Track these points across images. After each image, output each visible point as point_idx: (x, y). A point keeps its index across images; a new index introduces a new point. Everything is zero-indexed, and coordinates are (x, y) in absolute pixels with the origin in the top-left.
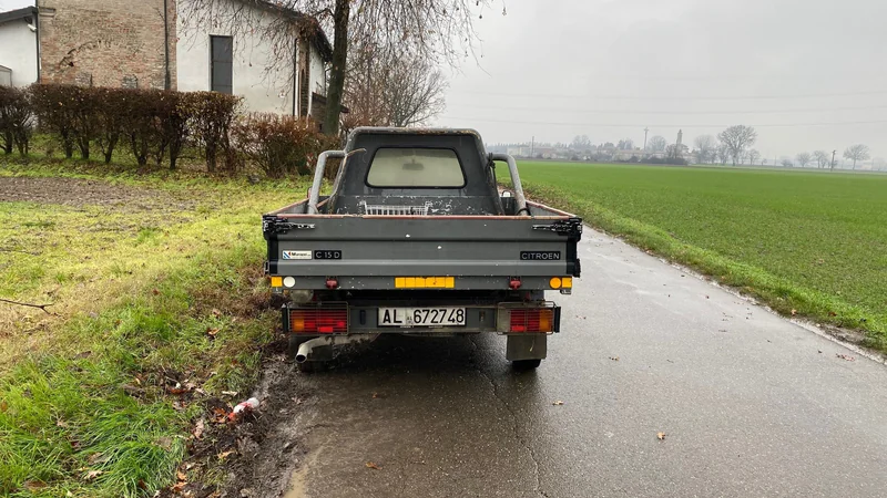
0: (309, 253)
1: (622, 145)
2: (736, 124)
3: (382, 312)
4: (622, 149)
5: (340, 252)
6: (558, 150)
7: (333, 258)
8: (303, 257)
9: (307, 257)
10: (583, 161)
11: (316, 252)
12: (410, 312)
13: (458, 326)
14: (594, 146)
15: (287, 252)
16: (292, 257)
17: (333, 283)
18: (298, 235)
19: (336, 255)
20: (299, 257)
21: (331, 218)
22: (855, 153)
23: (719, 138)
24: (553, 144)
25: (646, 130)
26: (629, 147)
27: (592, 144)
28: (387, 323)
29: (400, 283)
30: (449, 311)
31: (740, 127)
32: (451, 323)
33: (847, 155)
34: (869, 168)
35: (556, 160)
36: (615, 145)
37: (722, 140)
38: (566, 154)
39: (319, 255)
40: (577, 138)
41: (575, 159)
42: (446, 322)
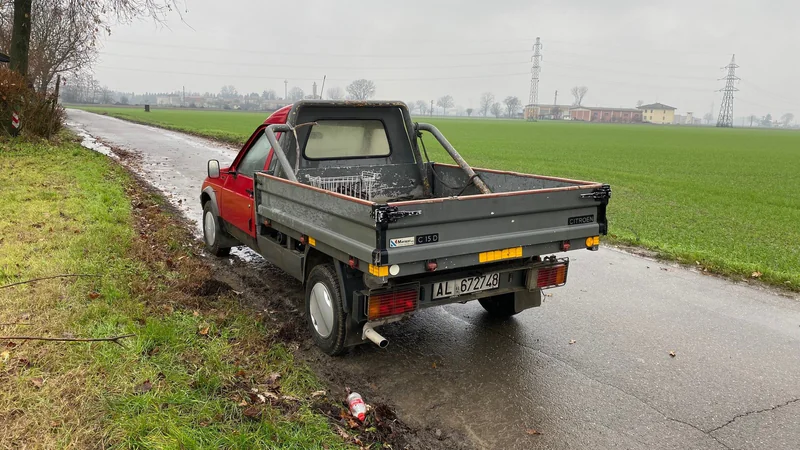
0: (413, 239)
1: (265, 94)
2: (359, 78)
3: (437, 287)
4: (267, 98)
5: (437, 234)
6: (208, 100)
7: (432, 241)
8: (407, 244)
9: (410, 243)
10: (234, 110)
11: (417, 237)
12: (459, 283)
13: (493, 289)
14: (241, 96)
15: (394, 241)
16: (398, 245)
17: (433, 265)
18: (406, 222)
19: (434, 238)
20: (403, 244)
21: (434, 203)
22: (445, 102)
23: (348, 90)
24: (202, 93)
25: (285, 82)
26: (273, 97)
27: (239, 94)
28: (440, 296)
29: (484, 258)
30: (488, 277)
31: (364, 81)
32: (488, 288)
33: (439, 104)
34: (454, 113)
35: (208, 109)
36: (260, 96)
37: (350, 91)
38: (217, 103)
39: (420, 240)
40: (224, 89)
41: (227, 108)
42: (485, 288)
